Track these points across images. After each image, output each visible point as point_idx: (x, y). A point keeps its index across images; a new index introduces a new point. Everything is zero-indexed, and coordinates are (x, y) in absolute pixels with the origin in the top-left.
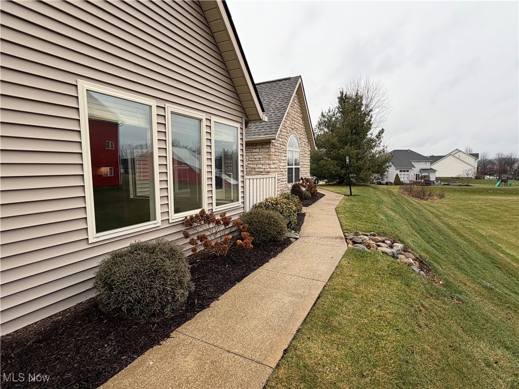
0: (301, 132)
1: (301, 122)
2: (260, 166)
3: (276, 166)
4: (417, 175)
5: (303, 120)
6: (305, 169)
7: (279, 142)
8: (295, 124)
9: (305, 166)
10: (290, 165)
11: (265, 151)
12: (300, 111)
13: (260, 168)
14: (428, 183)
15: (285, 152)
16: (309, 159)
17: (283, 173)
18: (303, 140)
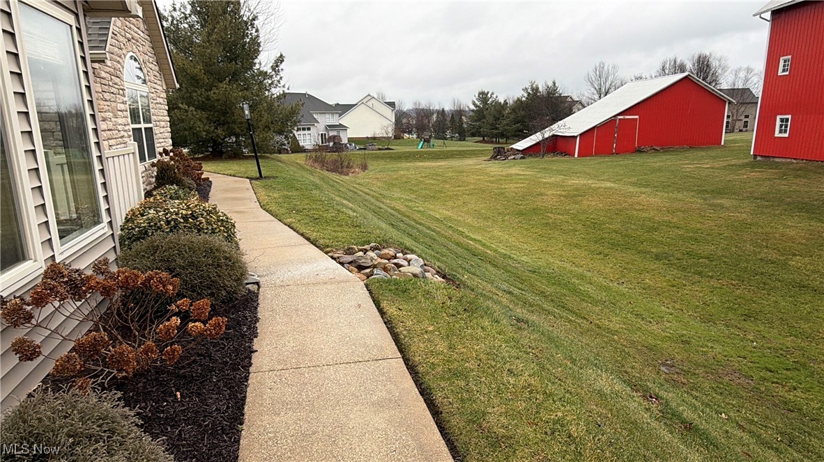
0: (145, 49)
3: (110, 124)
4: (322, 134)
6: (161, 130)
7: (108, 69)
8: (130, 29)
9: (162, 124)
10: (136, 123)
14: (338, 147)
15: (122, 92)
18: (151, 66)
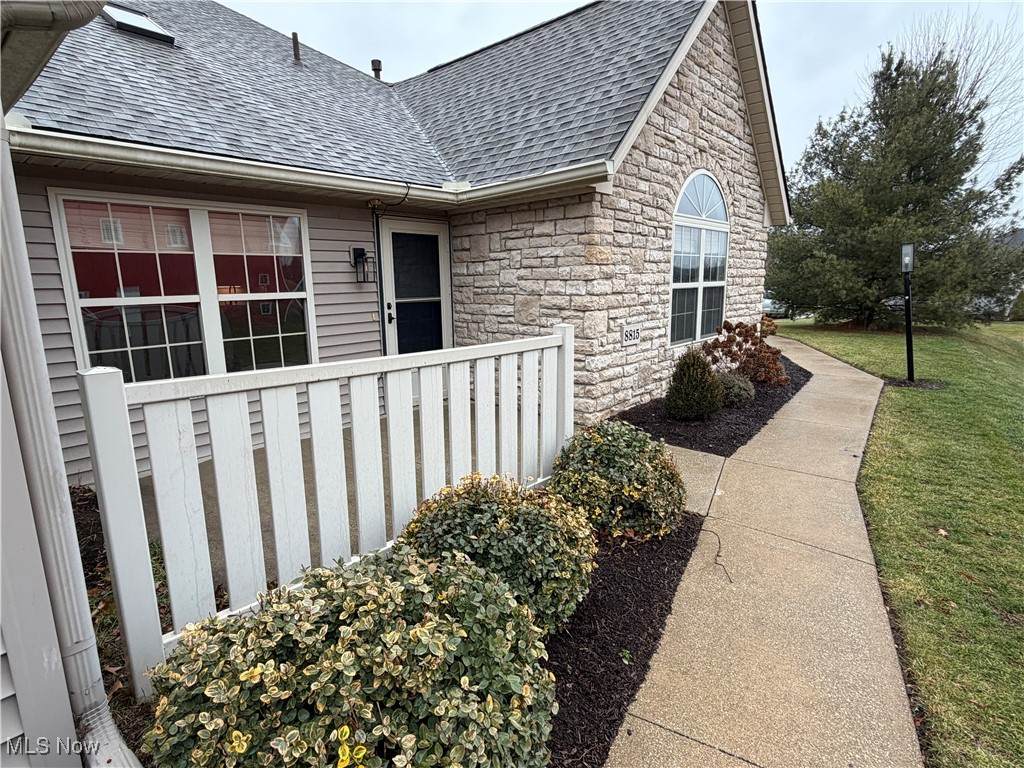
0: (737, 165)
1: (739, 129)
2: (557, 286)
3: (619, 285)
5: (746, 123)
6: (744, 291)
7: (639, 196)
8: (711, 132)
9: (748, 280)
10: (686, 280)
11: (575, 230)
12: (735, 86)
13: (558, 294)
15: (663, 232)
16: (764, 255)
17: (652, 307)
18: (744, 191)
